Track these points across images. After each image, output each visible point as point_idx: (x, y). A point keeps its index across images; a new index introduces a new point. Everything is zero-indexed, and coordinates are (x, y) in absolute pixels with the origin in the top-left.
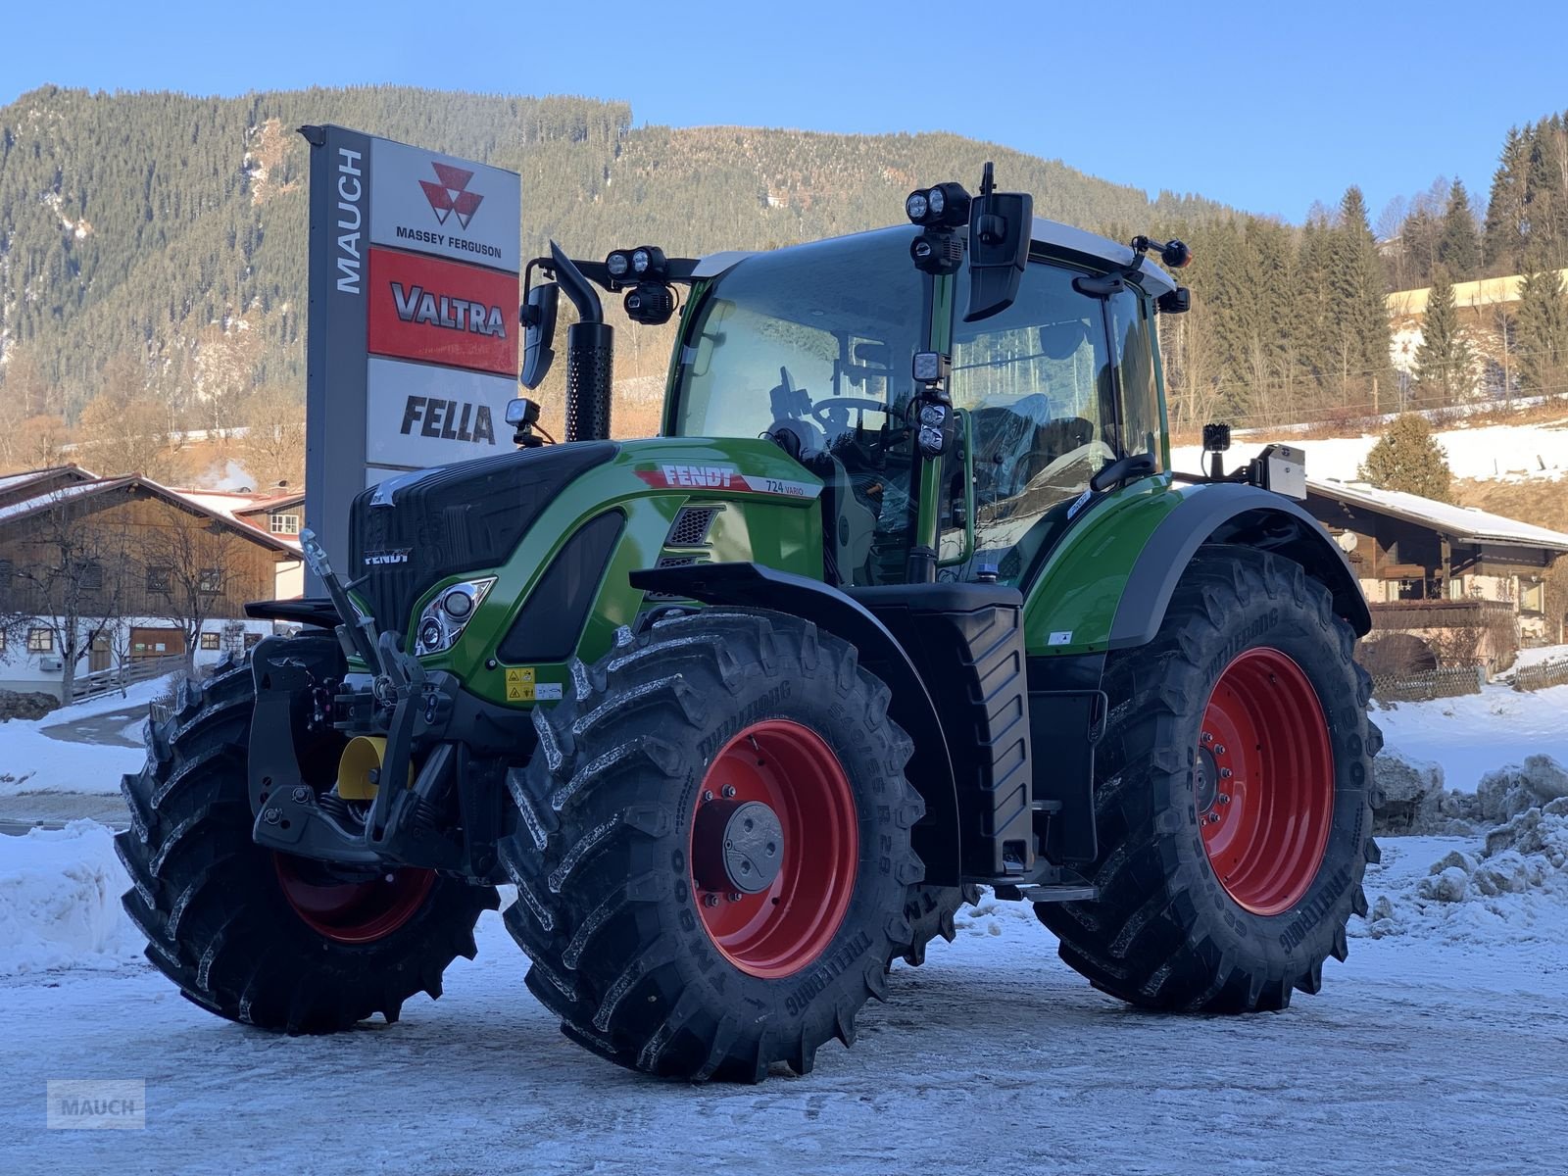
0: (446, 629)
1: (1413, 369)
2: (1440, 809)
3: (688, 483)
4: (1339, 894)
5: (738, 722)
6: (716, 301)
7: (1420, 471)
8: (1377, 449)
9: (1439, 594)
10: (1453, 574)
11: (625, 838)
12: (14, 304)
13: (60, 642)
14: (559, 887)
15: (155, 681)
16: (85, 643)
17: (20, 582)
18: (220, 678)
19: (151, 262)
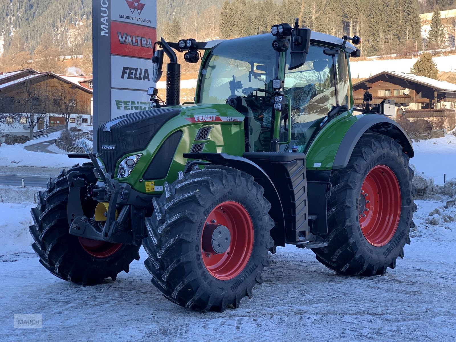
0: (127, 170)
1: (427, 37)
2: (432, 191)
3: (202, 120)
4: (402, 238)
5: (216, 203)
6: (213, 55)
7: (429, 70)
8: (416, 63)
9: (433, 107)
10: (438, 101)
11: (180, 242)
12: (14, 18)
13: (29, 121)
14: (161, 256)
15: (57, 132)
16: (36, 122)
17: (17, 103)
18: (60, 179)
19: (54, 5)
